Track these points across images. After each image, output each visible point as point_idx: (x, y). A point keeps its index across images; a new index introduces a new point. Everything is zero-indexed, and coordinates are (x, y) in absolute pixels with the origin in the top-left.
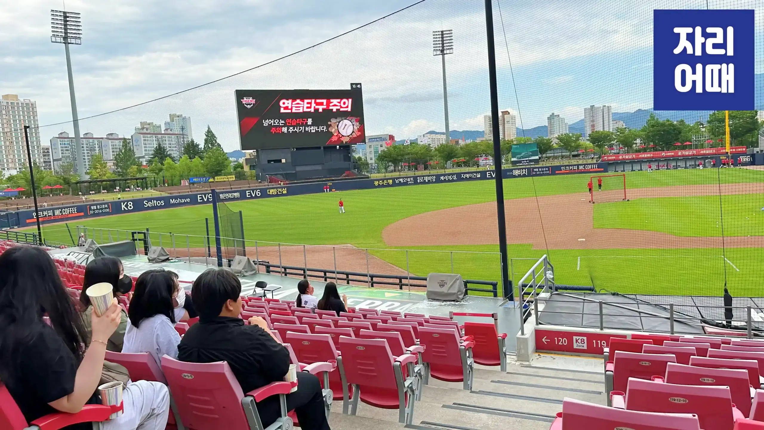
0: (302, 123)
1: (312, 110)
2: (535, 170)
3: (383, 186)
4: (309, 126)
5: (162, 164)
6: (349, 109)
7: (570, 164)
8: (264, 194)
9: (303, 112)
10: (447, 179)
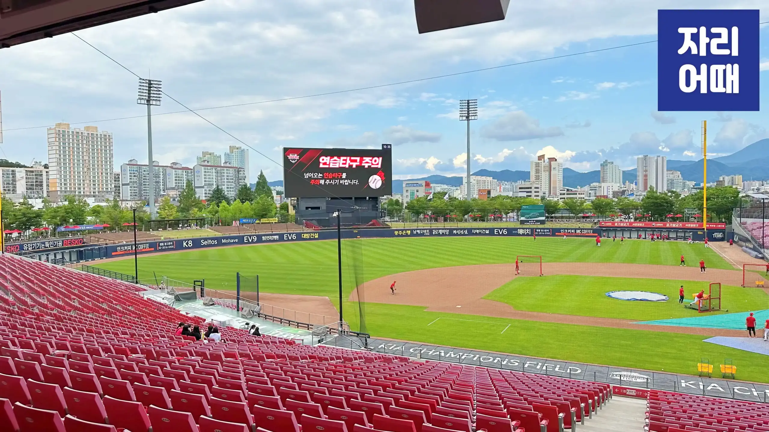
0: (338, 177)
1: (347, 166)
2: (537, 230)
3: (402, 236)
4: (343, 179)
5: (218, 206)
6: (379, 166)
7: (569, 227)
8: (299, 237)
9: (340, 168)
10: (459, 233)
